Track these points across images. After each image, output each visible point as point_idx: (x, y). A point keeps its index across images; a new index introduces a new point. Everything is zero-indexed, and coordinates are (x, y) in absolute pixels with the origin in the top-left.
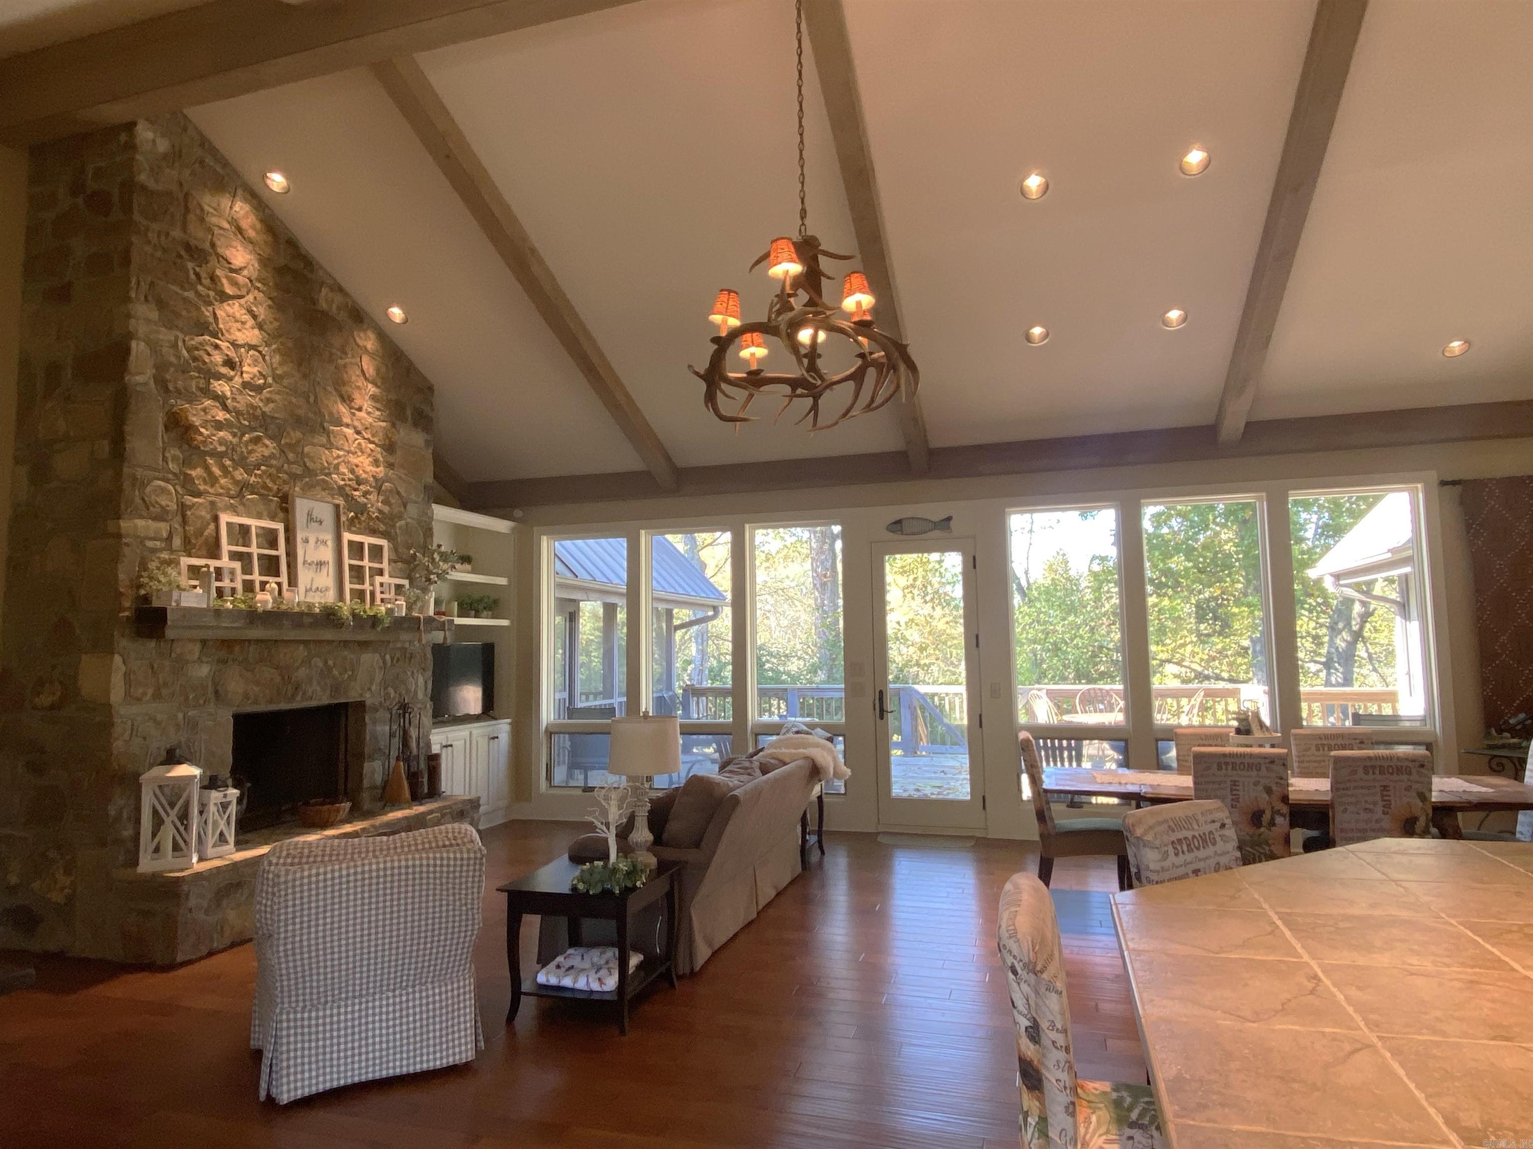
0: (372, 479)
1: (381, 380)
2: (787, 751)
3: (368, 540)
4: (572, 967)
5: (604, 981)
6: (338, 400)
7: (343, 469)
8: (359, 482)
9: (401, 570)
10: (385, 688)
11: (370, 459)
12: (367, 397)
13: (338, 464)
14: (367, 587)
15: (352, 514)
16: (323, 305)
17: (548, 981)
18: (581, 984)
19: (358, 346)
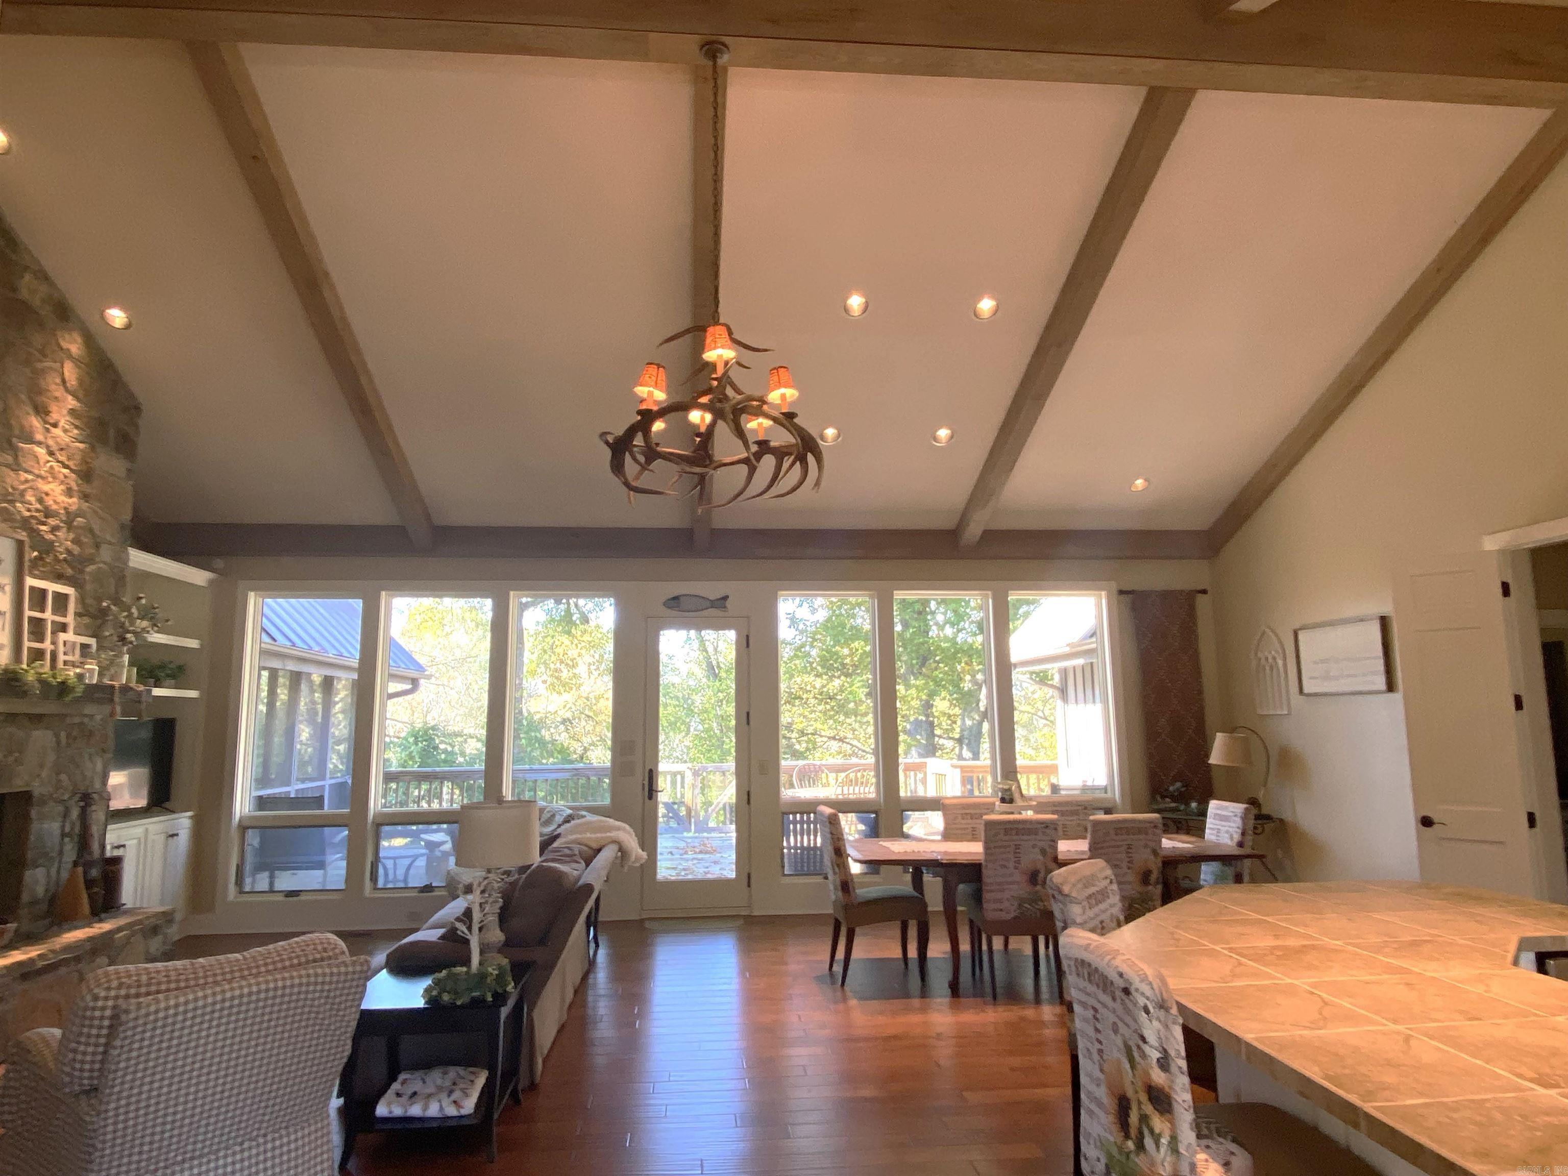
0: (62, 512)
1: (83, 393)
2: (593, 836)
3: (53, 587)
4: (415, 1094)
5: (462, 1104)
6: (31, 411)
7: (30, 497)
8: (48, 513)
9: (87, 626)
10: (58, 774)
11: (63, 487)
12: (65, 412)
13: (24, 490)
14: (47, 645)
15: (36, 554)
16: (24, 294)
17: (391, 1112)
18: (433, 1110)
19: (62, 349)
